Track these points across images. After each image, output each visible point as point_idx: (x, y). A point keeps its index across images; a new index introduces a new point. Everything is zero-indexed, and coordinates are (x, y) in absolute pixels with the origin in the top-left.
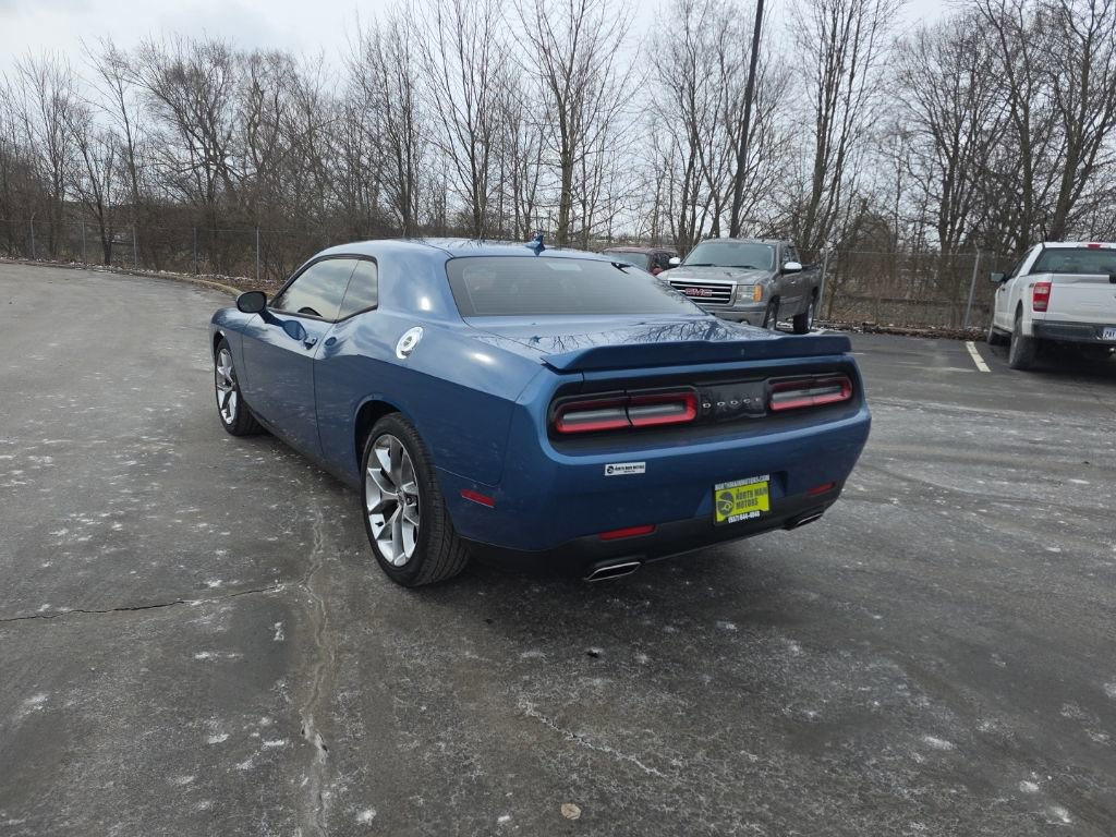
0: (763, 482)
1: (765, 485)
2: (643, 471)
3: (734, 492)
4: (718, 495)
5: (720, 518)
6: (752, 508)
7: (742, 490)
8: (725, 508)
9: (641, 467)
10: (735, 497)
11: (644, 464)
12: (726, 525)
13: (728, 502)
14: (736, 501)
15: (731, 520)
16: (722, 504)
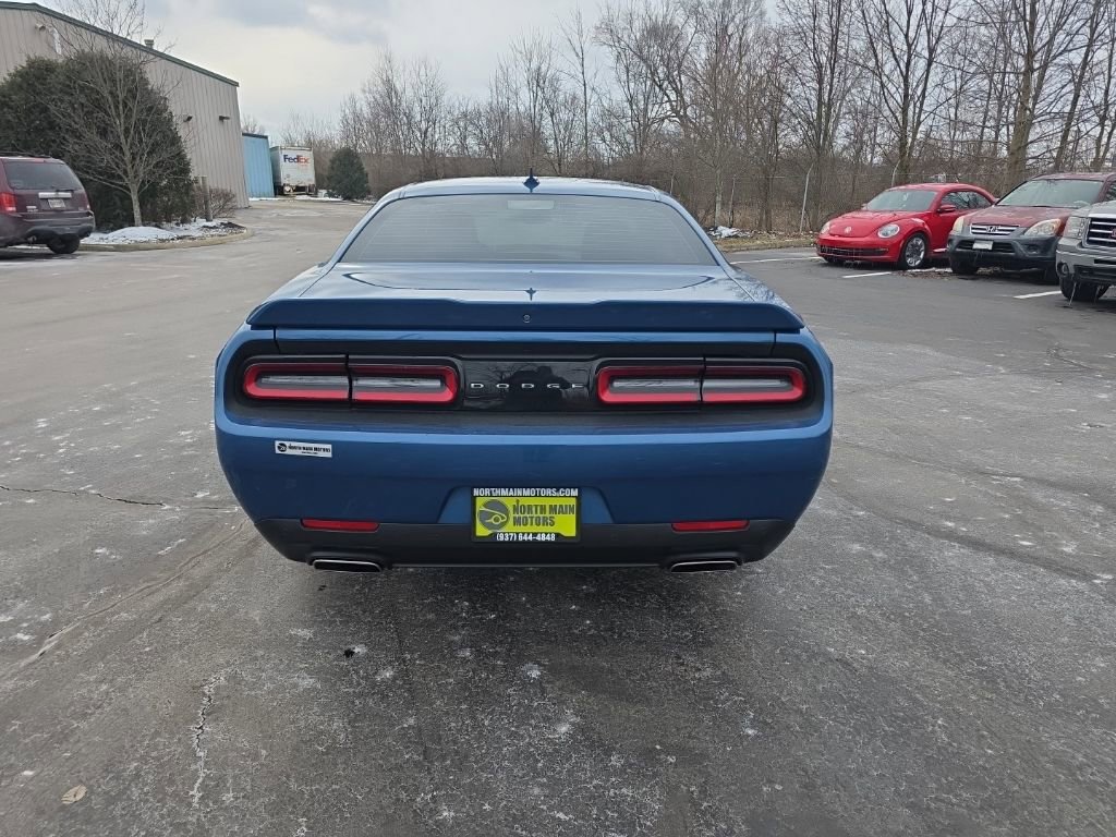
0: (569, 497)
1: (573, 502)
2: (329, 455)
3: (510, 503)
4: (480, 503)
5: (481, 531)
6: (541, 528)
7: (525, 502)
8: (492, 520)
9: (327, 450)
10: (511, 509)
11: (329, 446)
12: (491, 542)
13: (498, 514)
14: (512, 515)
15: (501, 538)
16: (487, 515)
